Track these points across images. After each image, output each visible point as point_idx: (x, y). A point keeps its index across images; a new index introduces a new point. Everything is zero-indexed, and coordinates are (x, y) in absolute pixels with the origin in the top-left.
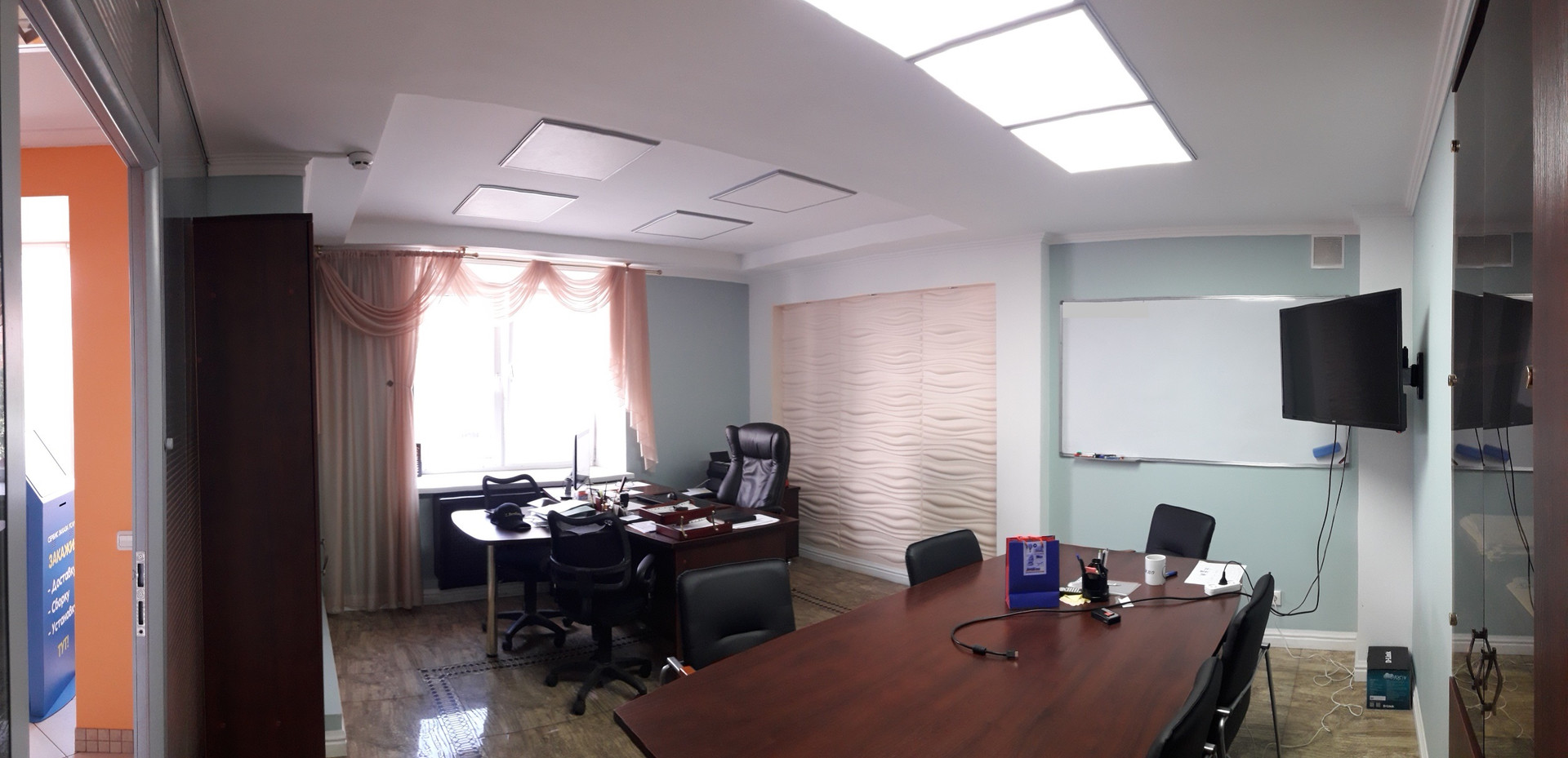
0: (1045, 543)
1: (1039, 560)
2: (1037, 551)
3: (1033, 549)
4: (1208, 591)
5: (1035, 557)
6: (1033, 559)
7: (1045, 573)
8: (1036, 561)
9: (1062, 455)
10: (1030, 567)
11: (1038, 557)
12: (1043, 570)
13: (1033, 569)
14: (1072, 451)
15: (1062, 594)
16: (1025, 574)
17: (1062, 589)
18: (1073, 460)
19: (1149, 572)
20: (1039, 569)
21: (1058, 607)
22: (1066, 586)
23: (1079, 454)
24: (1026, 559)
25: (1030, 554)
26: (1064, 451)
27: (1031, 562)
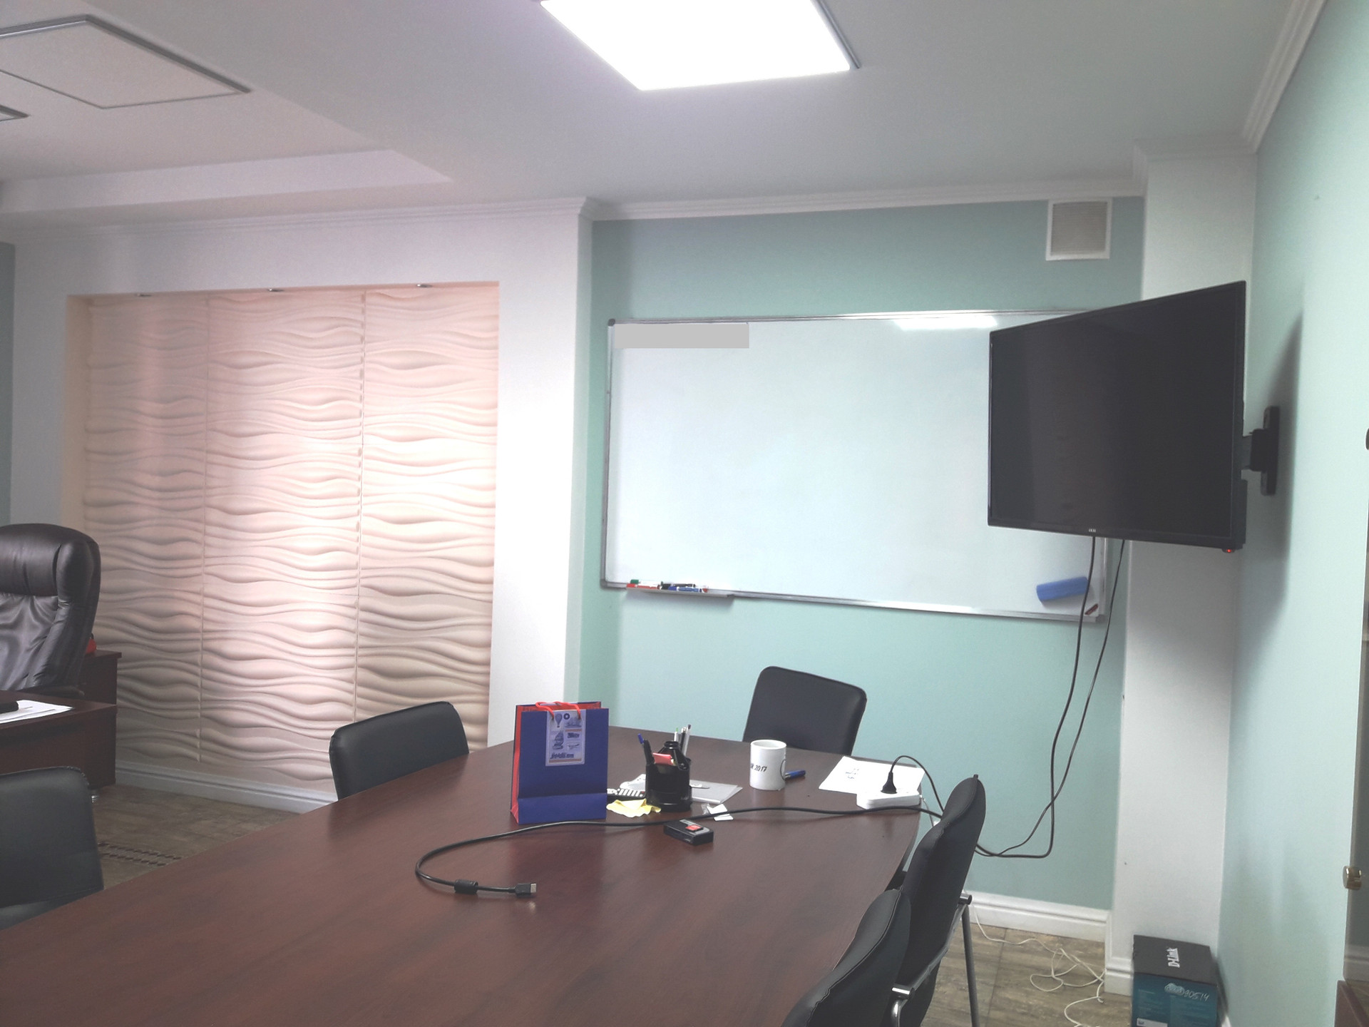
0: (583, 711)
1: (573, 741)
2: (569, 725)
3: (563, 721)
4: (863, 803)
5: (566, 735)
6: (562, 739)
7: (582, 762)
8: (567, 742)
9: (606, 585)
10: (558, 752)
11: (571, 735)
12: (579, 756)
13: (562, 756)
14: (622, 577)
15: (612, 799)
16: (548, 763)
17: (610, 791)
18: (623, 594)
19: (758, 767)
20: (572, 755)
21: (604, 818)
22: (617, 787)
23: (634, 582)
24: (550, 739)
25: (559, 729)
26: (609, 578)
27: (559, 744)
